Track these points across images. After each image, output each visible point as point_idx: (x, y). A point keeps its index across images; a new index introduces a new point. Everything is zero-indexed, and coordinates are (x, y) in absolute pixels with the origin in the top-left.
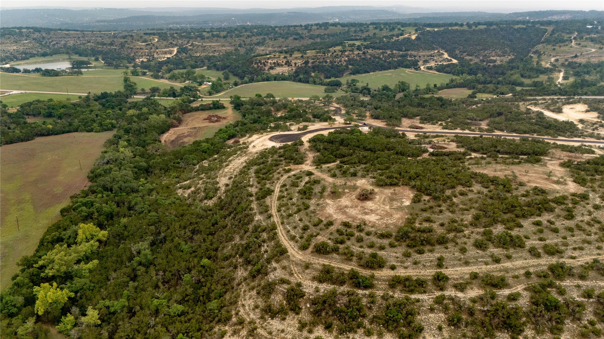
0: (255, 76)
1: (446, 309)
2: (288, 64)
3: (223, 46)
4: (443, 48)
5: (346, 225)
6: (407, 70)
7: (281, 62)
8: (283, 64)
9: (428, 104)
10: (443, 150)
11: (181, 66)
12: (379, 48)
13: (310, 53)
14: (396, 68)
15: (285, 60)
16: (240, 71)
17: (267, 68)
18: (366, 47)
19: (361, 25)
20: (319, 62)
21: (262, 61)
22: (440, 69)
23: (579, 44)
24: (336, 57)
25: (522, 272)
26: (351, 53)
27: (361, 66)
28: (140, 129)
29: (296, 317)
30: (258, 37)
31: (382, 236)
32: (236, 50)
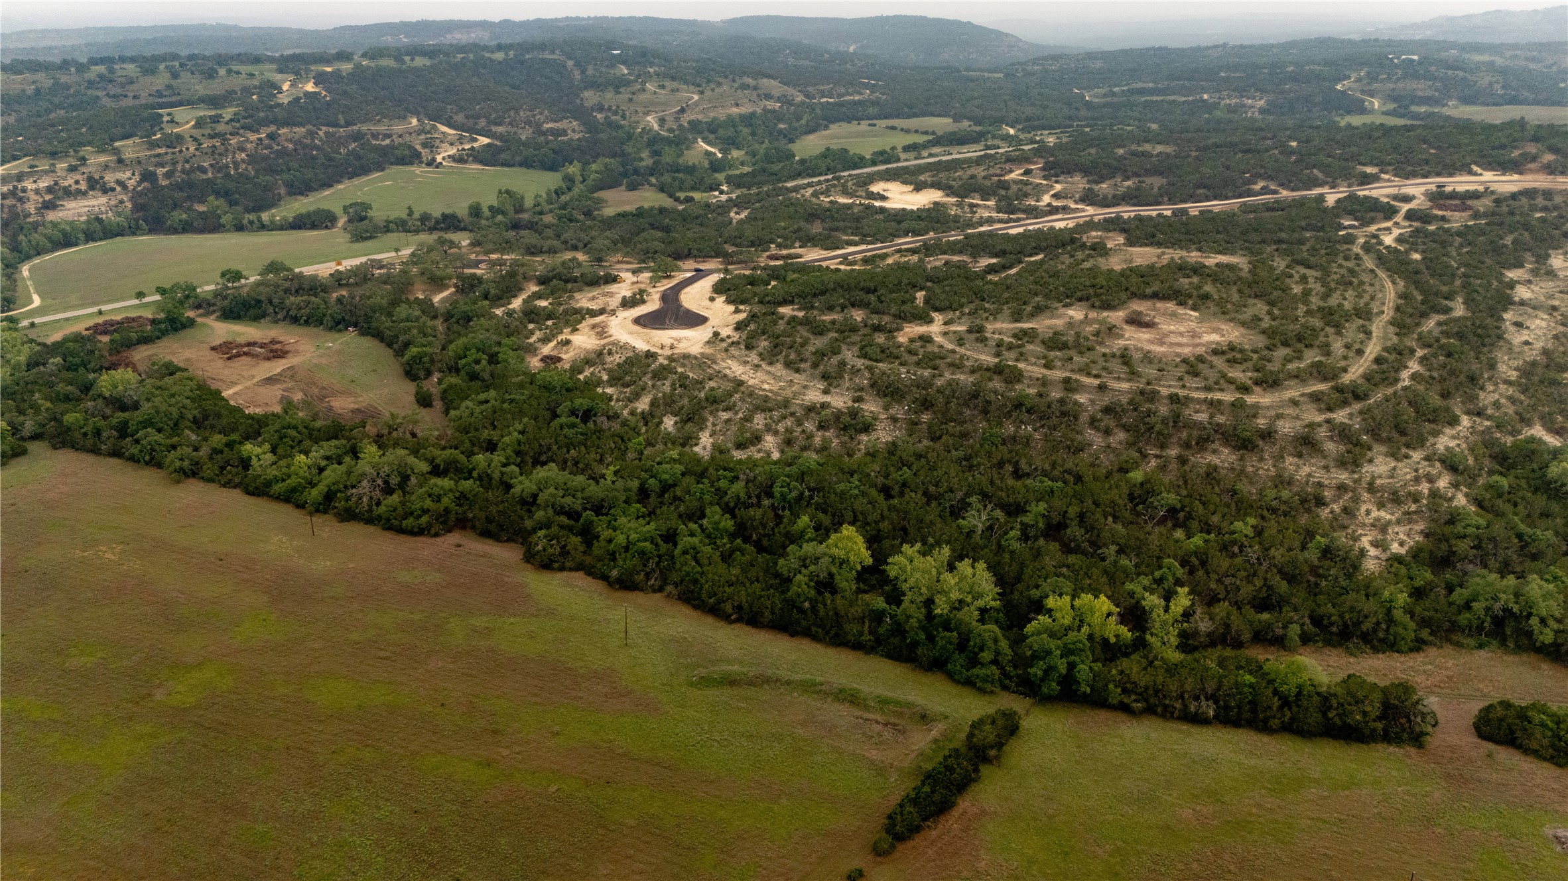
2: (97, 186)
4: (414, 113)
6: (414, 169)
7: (70, 183)
12: (285, 123)
14: (381, 167)
15: (79, 178)
23: (663, 87)
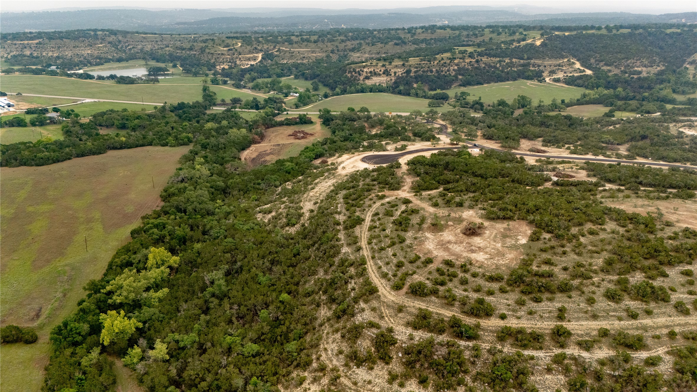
0: (348, 87)
1: (566, 371)
2: (387, 73)
3: (313, 52)
4: (574, 56)
5: (448, 263)
6: (529, 82)
7: (378, 70)
8: (381, 73)
9: (553, 123)
10: (570, 180)
11: (265, 75)
12: (495, 56)
13: (413, 61)
14: (515, 79)
15: (383, 69)
16: (331, 81)
17: (361, 78)
18: (480, 54)
19: (475, 28)
20: (423, 72)
21: (357, 70)
22: (570, 81)
24: (444, 65)
25: (665, 331)
26: (461, 61)
27: (472, 76)
28: (218, 145)
29: (386, 367)
30: (353, 42)
31: (491, 279)
32: (328, 56)
